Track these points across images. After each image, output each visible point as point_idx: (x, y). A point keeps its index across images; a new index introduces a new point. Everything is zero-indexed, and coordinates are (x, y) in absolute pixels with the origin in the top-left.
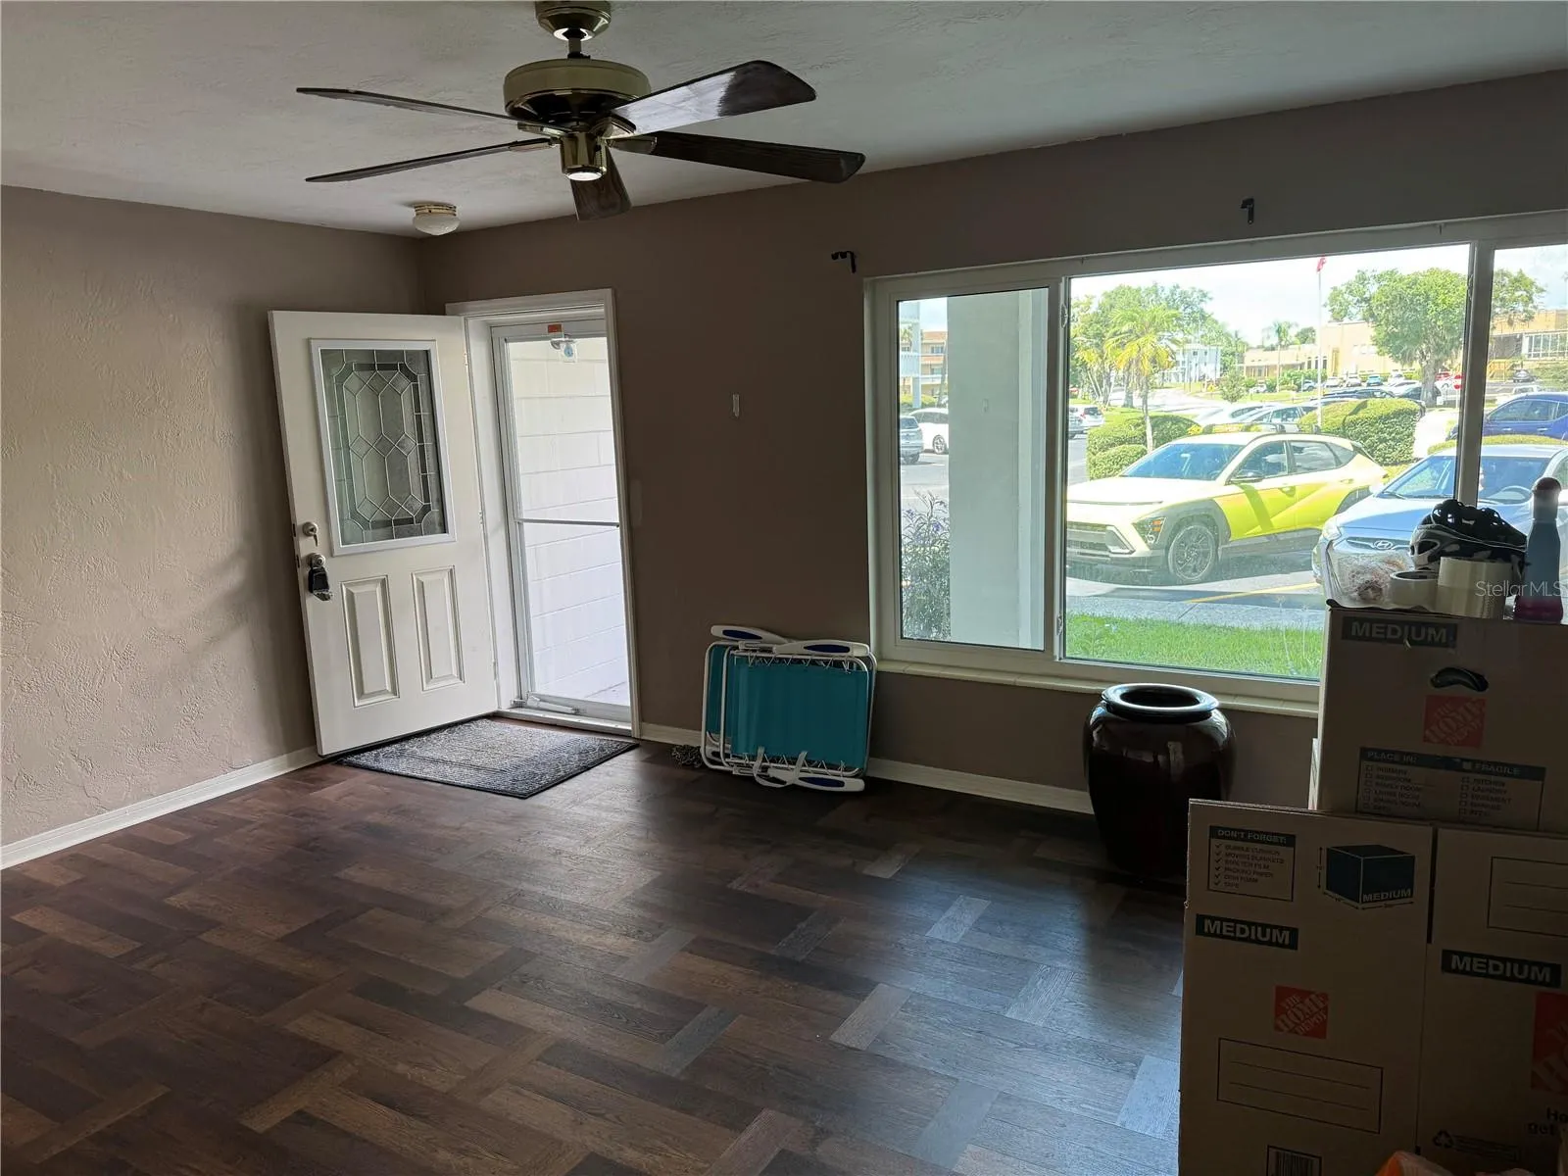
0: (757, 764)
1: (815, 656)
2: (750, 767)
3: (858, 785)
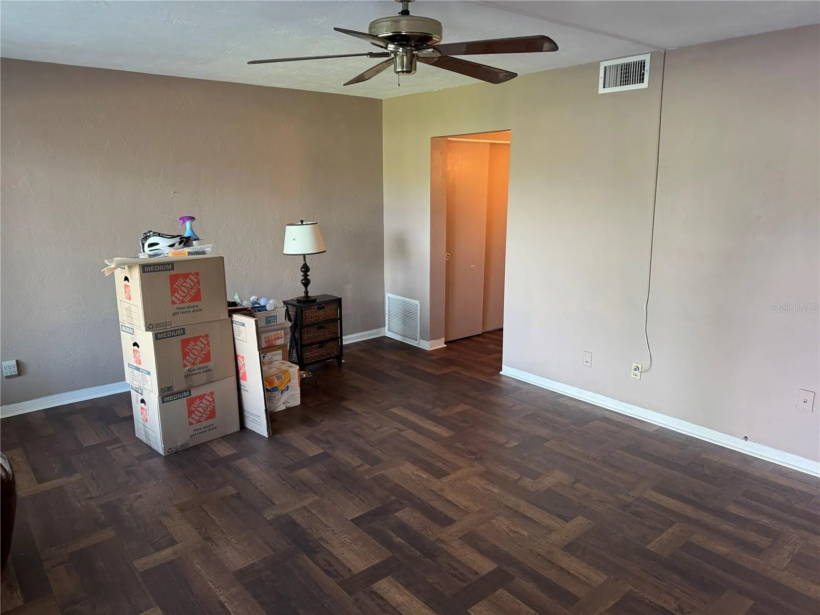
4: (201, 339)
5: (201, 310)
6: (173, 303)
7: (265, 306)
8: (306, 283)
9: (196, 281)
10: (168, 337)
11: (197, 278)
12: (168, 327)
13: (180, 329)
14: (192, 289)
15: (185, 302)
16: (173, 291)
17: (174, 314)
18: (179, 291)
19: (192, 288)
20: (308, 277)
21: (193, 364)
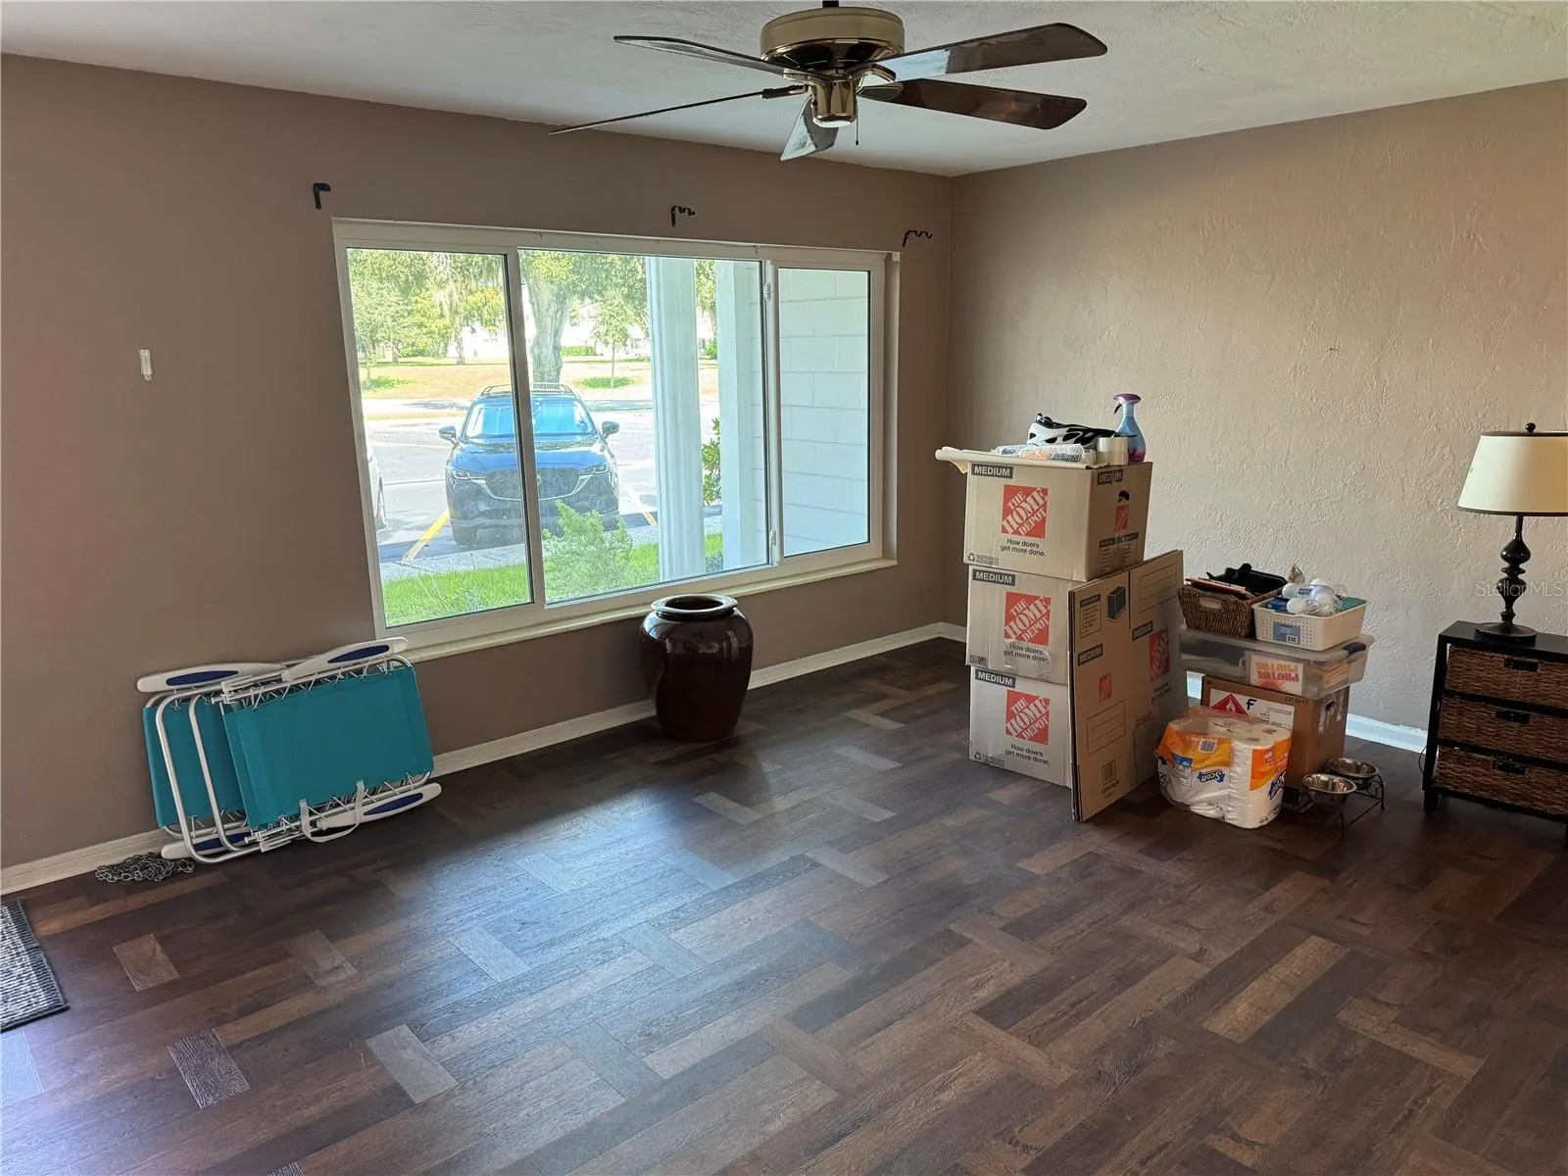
0: (305, 820)
2: (298, 828)
3: (433, 791)
4: (1037, 602)
5: (1042, 554)
6: (1004, 530)
7: (1287, 600)
8: (1512, 588)
9: (1041, 502)
10: (989, 581)
11: (1043, 498)
12: (994, 566)
13: (1008, 575)
14: (1033, 515)
15: (1019, 534)
16: (1007, 512)
17: (1004, 549)
18: (1014, 513)
19: (1034, 513)
20: (1520, 577)
21: (1020, 638)
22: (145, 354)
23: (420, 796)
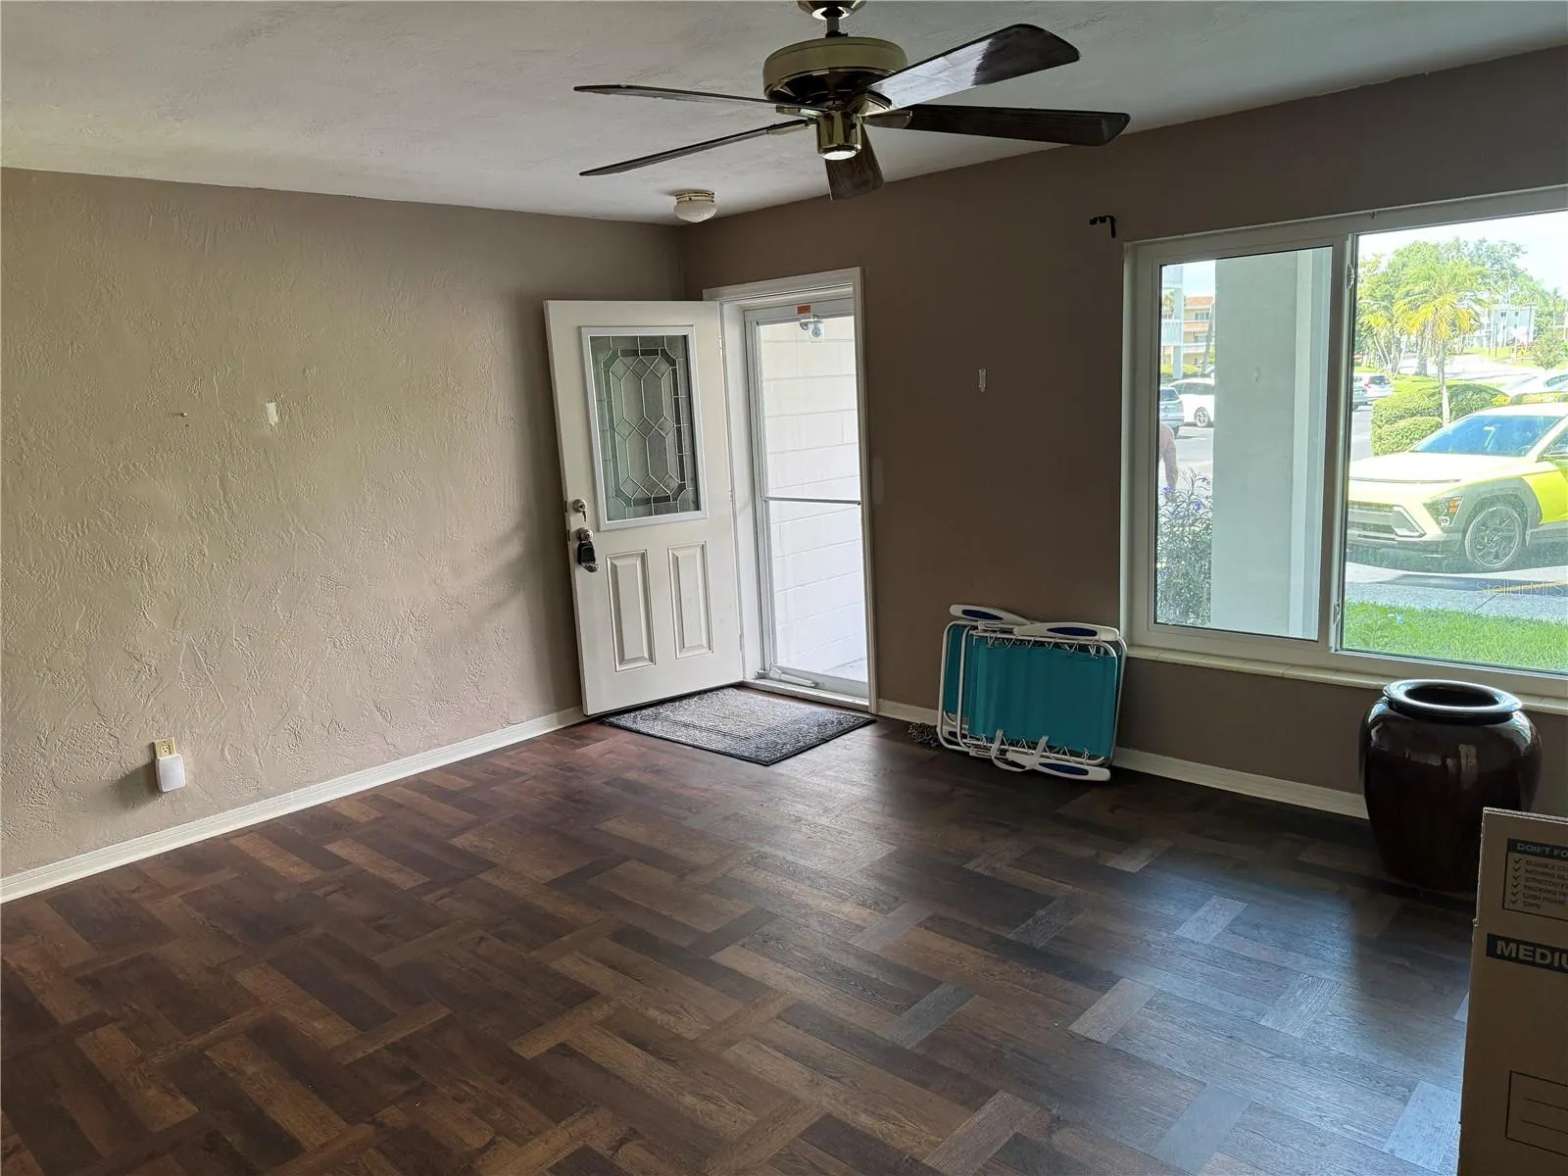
0: (995, 746)
1: (1059, 638)
2: (988, 749)
3: (1104, 775)
22: (982, 373)
23: (1085, 772)
